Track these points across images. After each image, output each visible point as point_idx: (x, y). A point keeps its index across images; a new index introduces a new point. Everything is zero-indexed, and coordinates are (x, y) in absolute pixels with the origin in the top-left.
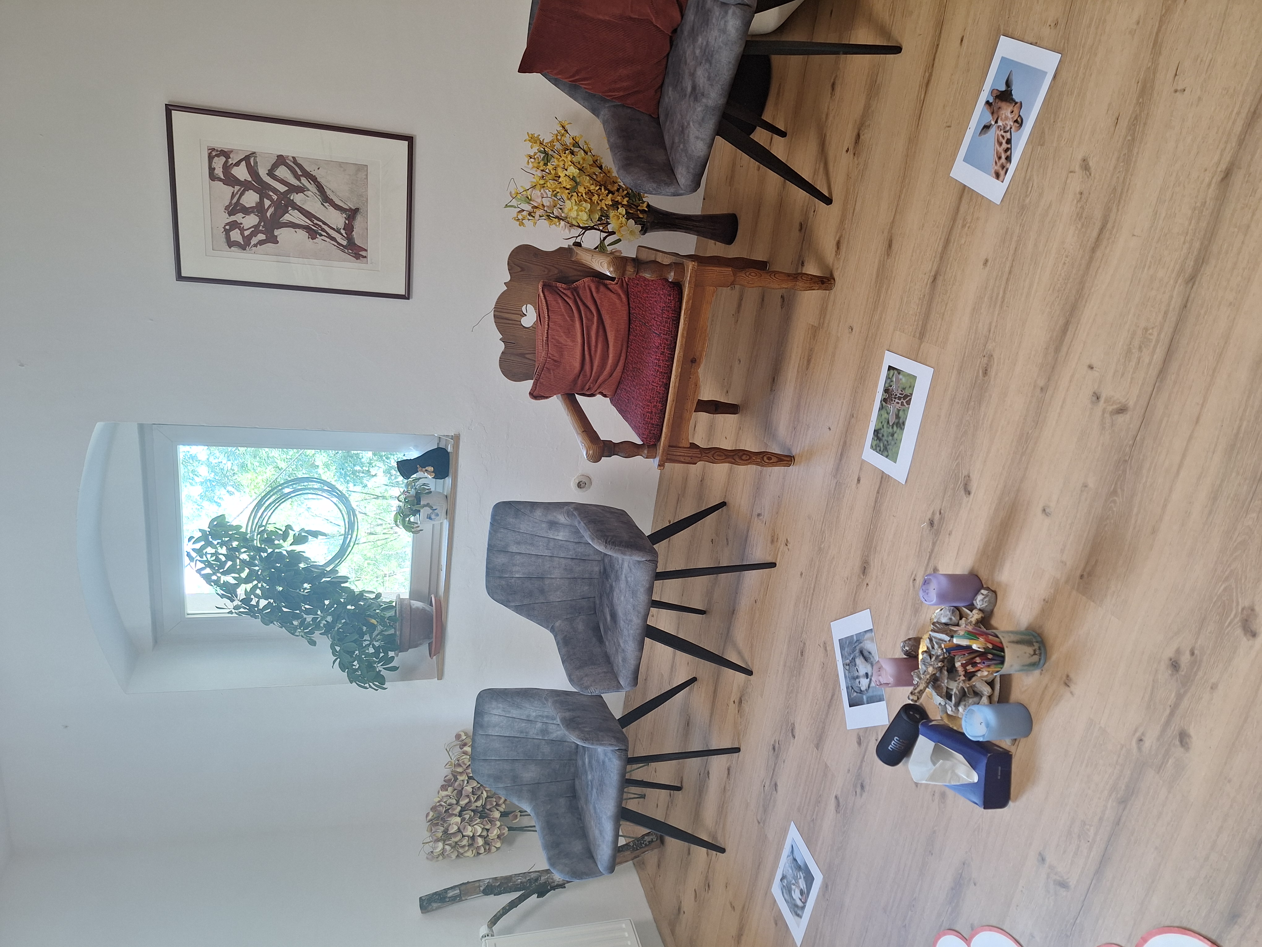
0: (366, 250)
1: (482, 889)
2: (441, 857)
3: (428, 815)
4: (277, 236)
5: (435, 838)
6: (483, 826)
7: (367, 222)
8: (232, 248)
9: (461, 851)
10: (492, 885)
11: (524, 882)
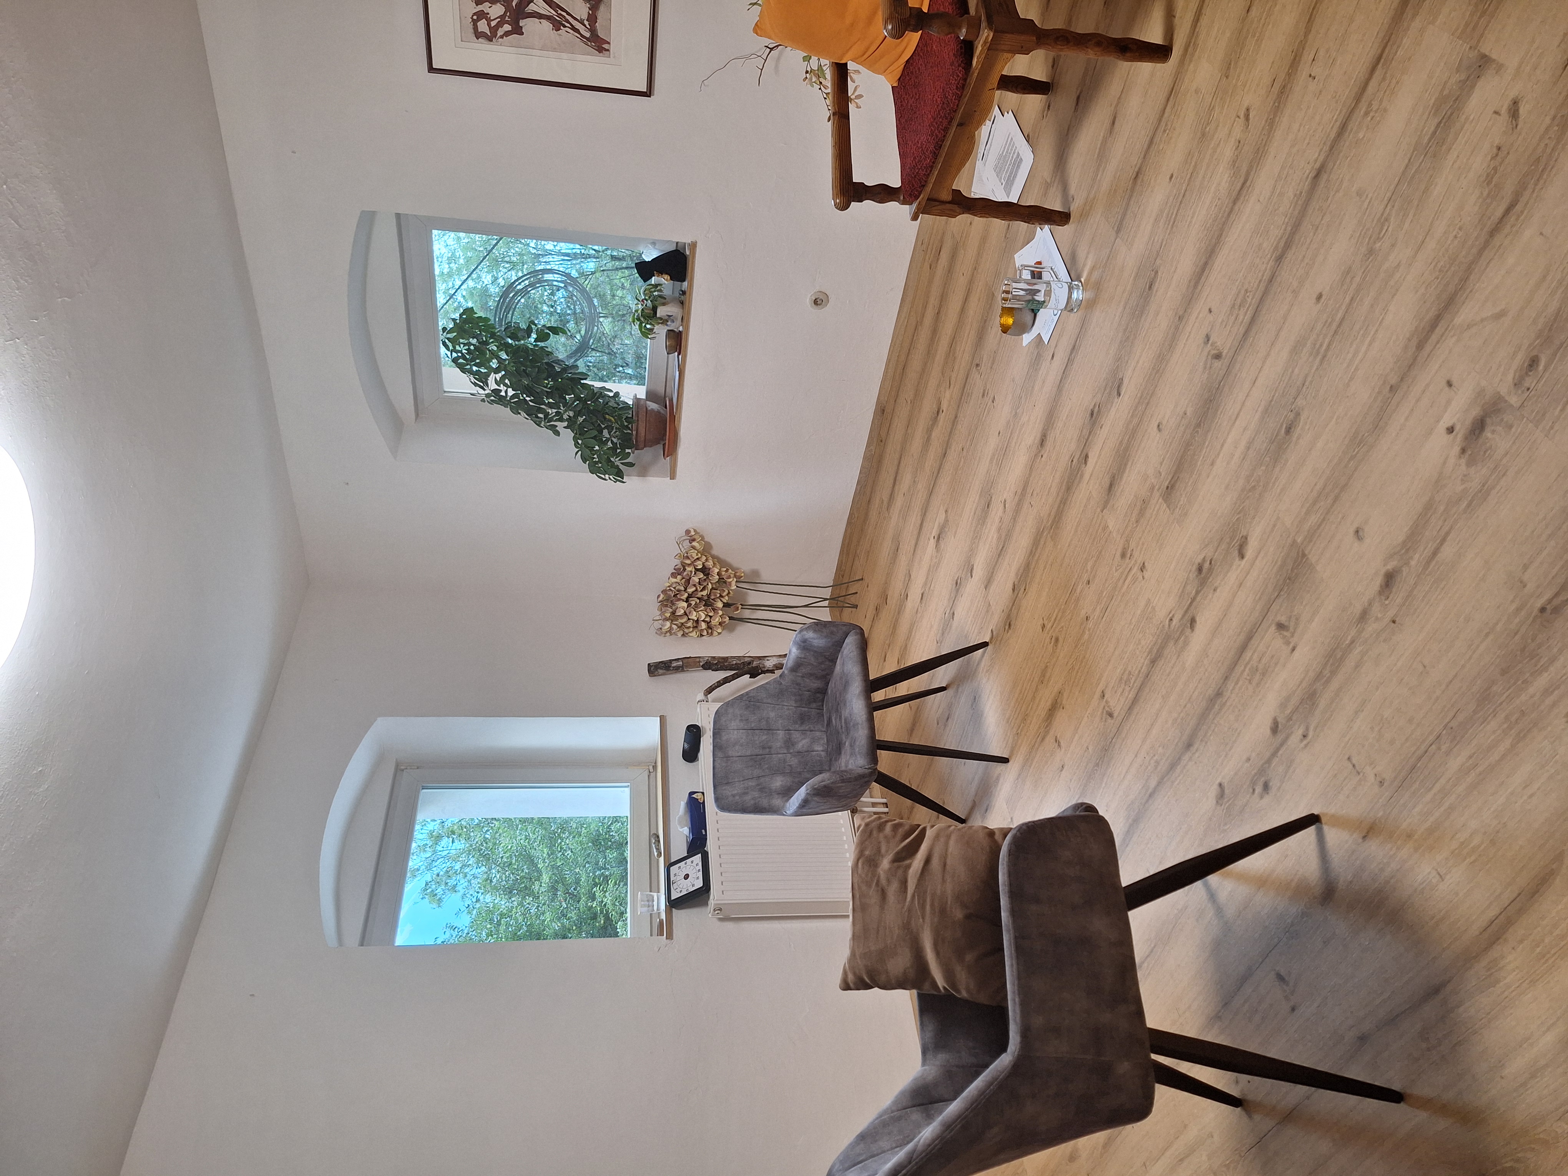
0: (609, 43)
1: (701, 664)
2: (668, 634)
3: (659, 596)
4: (522, 27)
5: (664, 617)
6: (706, 613)
7: (610, 13)
8: (480, 39)
9: (686, 631)
10: (710, 662)
11: (739, 664)
